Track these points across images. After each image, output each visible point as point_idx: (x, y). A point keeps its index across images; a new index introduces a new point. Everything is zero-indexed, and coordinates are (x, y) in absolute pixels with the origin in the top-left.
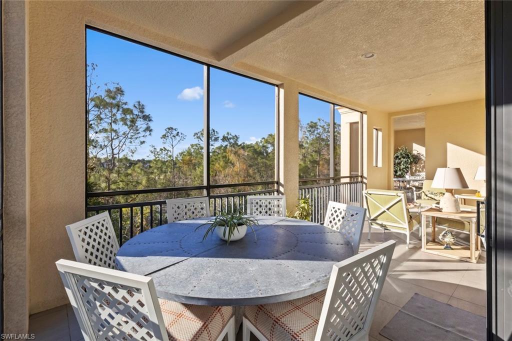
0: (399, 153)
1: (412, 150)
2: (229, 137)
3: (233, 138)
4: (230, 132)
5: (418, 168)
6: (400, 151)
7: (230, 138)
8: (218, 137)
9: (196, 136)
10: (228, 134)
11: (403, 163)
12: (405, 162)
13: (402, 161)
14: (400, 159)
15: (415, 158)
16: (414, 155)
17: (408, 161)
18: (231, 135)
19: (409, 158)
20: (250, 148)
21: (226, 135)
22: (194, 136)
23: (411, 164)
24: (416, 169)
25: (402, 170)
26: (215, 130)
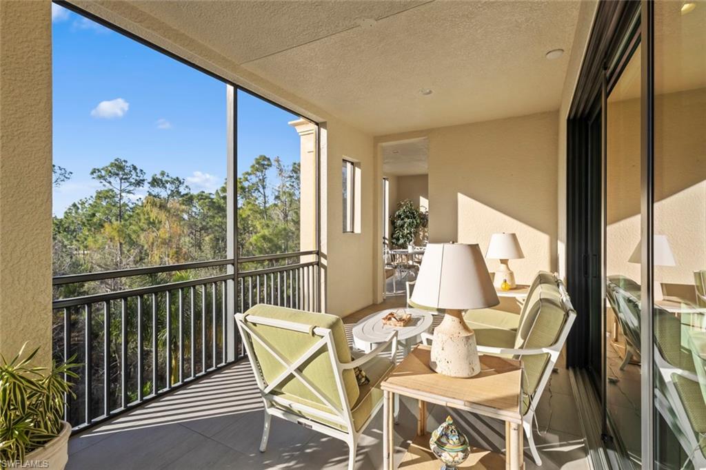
0: (402, 210)
1: (418, 207)
2: (163, 180)
3: (172, 183)
4: (166, 171)
5: (426, 234)
6: (403, 207)
7: (167, 182)
8: (144, 180)
9: (95, 175)
10: (163, 174)
11: (406, 225)
12: (410, 223)
13: (405, 223)
14: (403, 219)
15: (422, 218)
16: (422, 214)
17: (413, 222)
18: (168, 176)
19: (415, 218)
20: (205, 199)
21: (159, 177)
22: (92, 173)
23: (417, 227)
24: (424, 236)
25: (406, 236)
26: (139, 168)
